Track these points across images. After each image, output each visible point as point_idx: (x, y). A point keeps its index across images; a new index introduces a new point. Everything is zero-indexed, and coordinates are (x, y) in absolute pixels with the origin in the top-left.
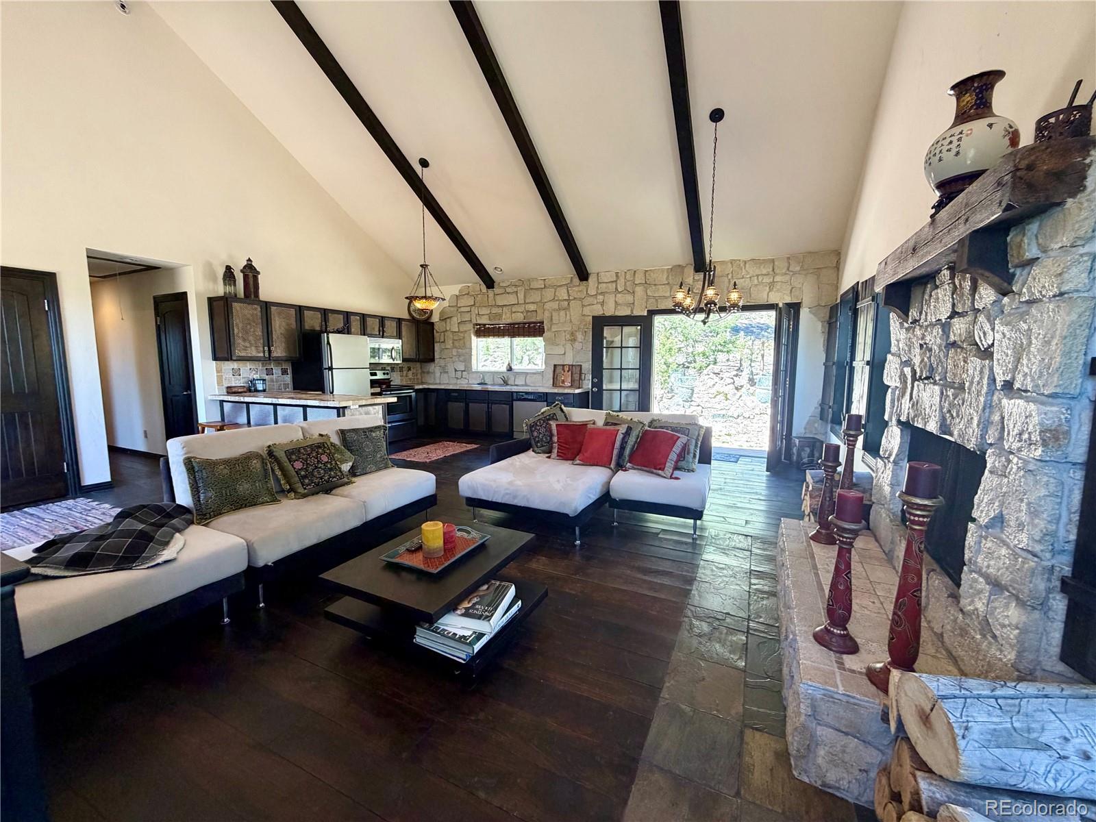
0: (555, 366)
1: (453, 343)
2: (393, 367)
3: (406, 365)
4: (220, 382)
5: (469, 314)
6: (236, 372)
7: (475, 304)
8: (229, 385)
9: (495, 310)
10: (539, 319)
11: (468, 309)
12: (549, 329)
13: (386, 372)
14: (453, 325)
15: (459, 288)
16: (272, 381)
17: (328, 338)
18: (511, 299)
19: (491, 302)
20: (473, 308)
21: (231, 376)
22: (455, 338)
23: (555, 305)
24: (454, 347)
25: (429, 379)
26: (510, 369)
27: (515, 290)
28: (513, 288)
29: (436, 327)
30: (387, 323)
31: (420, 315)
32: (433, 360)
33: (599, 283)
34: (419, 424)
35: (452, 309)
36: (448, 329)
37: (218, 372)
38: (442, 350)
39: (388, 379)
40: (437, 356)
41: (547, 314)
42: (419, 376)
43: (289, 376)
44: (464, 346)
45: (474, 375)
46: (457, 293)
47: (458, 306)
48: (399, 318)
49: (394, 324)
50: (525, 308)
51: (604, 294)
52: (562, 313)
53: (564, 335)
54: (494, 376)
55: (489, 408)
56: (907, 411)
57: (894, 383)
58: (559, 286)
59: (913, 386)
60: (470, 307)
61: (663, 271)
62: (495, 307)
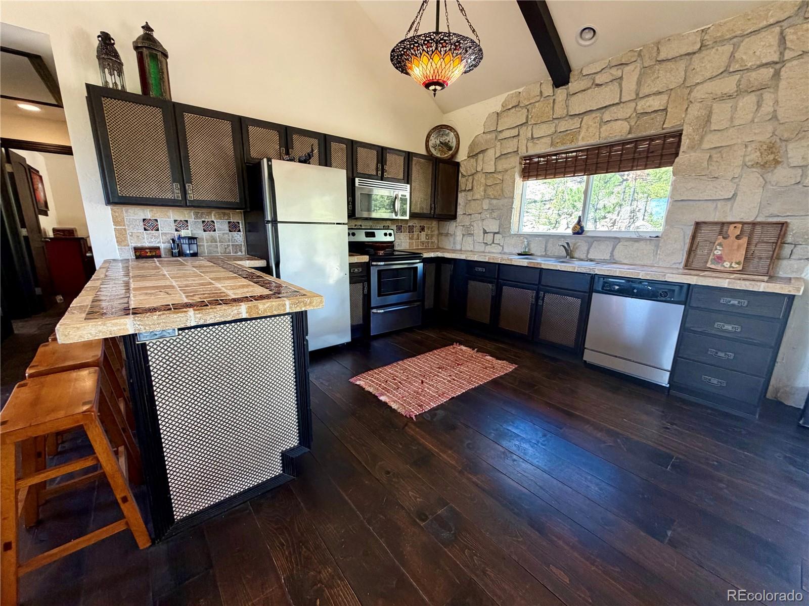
0: (698, 225)
1: (485, 191)
2: (400, 226)
3: (416, 223)
4: (121, 239)
5: (515, 140)
6: (150, 225)
7: (527, 122)
8: (139, 245)
9: (563, 126)
10: (670, 125)
11: (514, 132)
12: (696, 146)
13: (388, 232)
14: (488, 163)
15: (503, 100)
16: (213, 240)
17: (270, 168)
18: (607, 96)
19: (560, 111)
20: (523, 130)
21: (143, 230)
22: (489, 182)
23: (727, 85)
24: (486, 196)
25: (447, 243)
26: (579, 230)
27: (619, 73)
28: (614, 70)
29: (462, 170)
30: (390, 157)
31: (442, 152)
32: (454, 217)
34: (426, 307)
35: (489, 136)
36: (479, 169)
37: (116, 223)
38: (468, 202)
39: (392, 242)
40: (460, 211)
41: (695, 111)
42: (435, 239)
43: (241, 233)
44: (501, 196)
45: (513, 241)
46: (499, 109)
47: (499, 129)
48: (409, 152)
49: (400, 160)
50: (635, 109)
52: (746, 101)
53: (742, 153)
54: (547, 242)
55: (538, 297)
58: (752, 33)
60: (519, 127)
62: (567, 118)
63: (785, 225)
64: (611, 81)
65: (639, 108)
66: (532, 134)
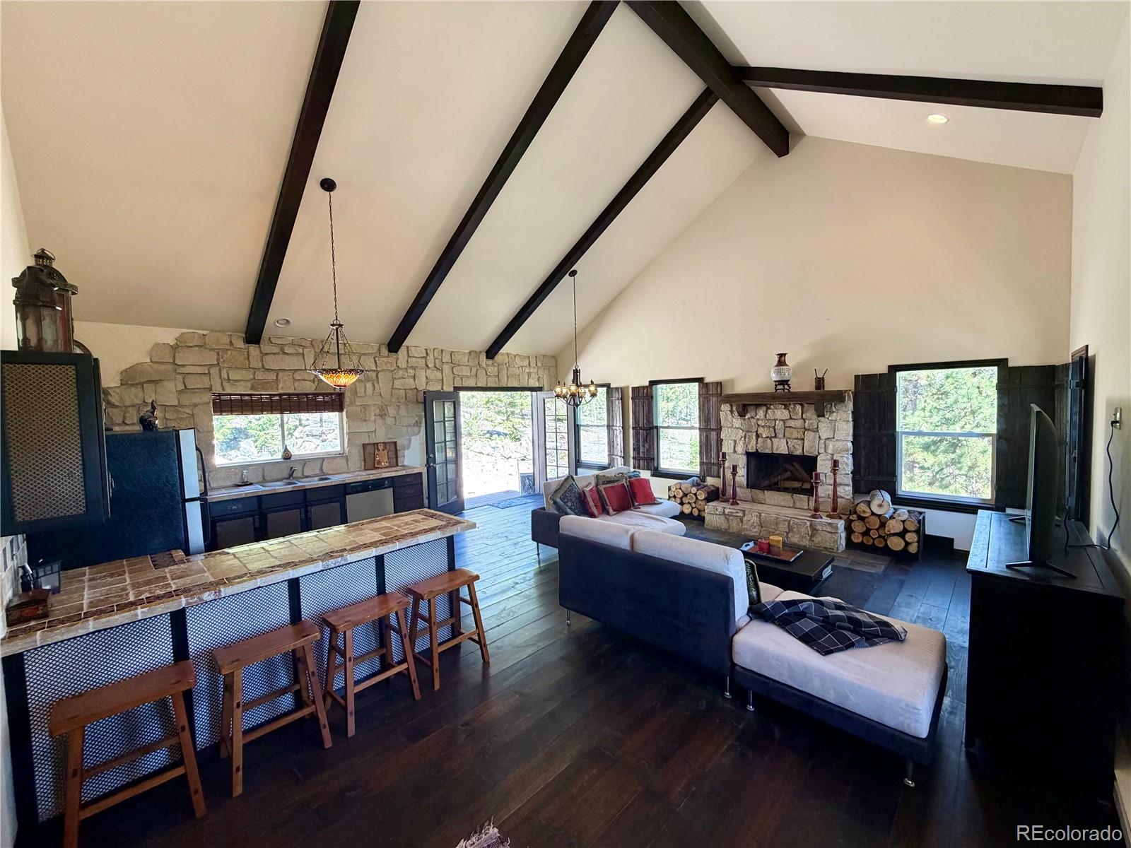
5: (205, 377)
7: (218, 364)
9: (260, 376)
11: (202, 370)
12: (352, 403)
14: (165, 395)
15: (177, 335)
18: (293, 363)
19: (255, 363)
20: (214, 370)
22: (170, 416)
27: (300, 351)
28: (297, 347)
33: (409, 356)
35: (163, 367)
45: (222, 474)
46: (172, 342)
47: (178, 363)
51: (414, 368)
52: (369, 385)
53: (373, 409)
54: (264, 469)
55: (306, 512)
56: (755, 448)
57: (734, 438)
58: (364, 354)
59: (757, 440)
60: (209, 366)
61: (465, 354)
62: (262, 370)
63: (395, 443)
64: (295, 354)
66: (228, 376)
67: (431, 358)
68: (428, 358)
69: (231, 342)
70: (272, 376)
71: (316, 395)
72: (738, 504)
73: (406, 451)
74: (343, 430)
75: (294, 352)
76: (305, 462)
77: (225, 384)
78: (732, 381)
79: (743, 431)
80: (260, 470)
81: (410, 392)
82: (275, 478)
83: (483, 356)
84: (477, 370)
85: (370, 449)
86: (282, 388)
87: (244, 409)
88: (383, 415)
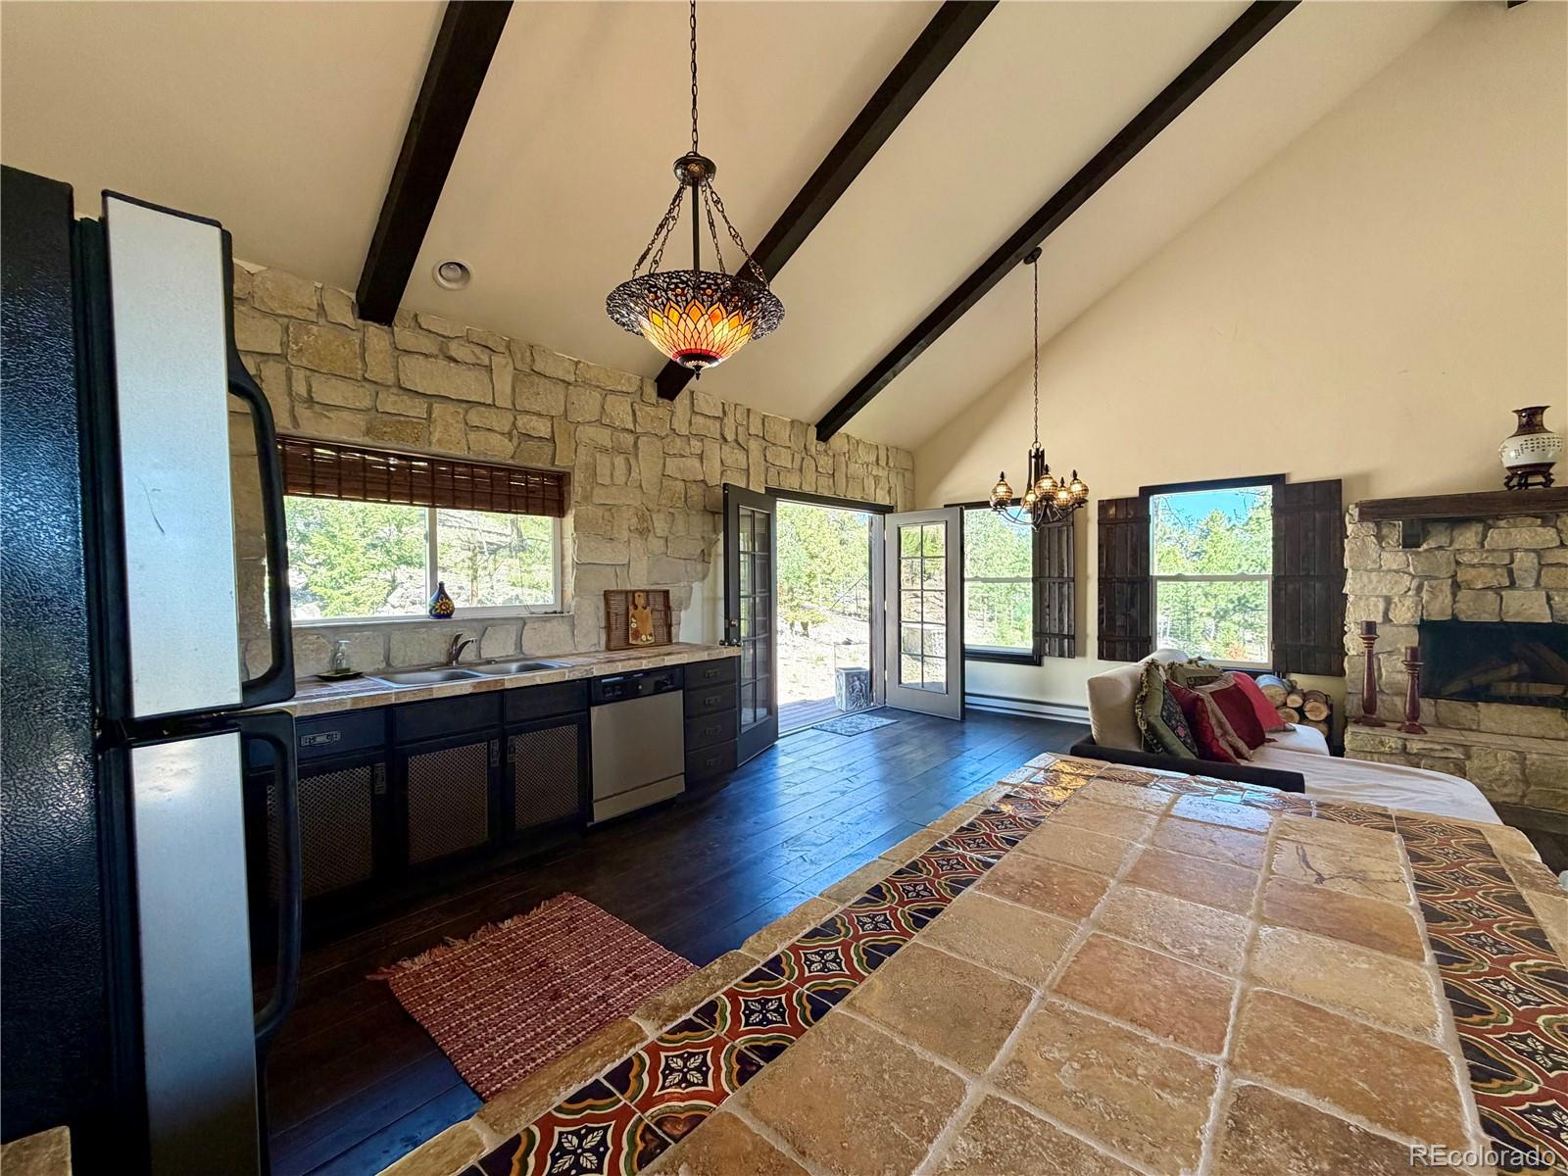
0: (606, 594)
7: (287, 354)
10: (561, 463)
12: (586, 499)
18: (470, 385)
19: (379, 370)
23: (604, 437)
27: (485, 359)
28: (478, 350)
33: (693, 412)
50: (514, 424)
51: (701, 438)
52: (619, 461)
53: (626, 515)
54: (388, 640)
55: (504, 750)
56: (1450, 611)
57: (1385, 592)
58: (613, 392)
59: (1454, 595)
60: (259, 359)
61: (784, 423)
62: (395, 390)
63: (666, 593)
64: (473, 365)
65: (519, 423)
66: (309, 391)
67: (729, 421)
68: (726, 420)
69: (321, 306)
70: (416, 409)
71: (510, 471)
72: (1426, 733)
73: (683, 613)
74: (563, 559)
75: (470, 359)
76: (486, 624)
77: (303, 412)
78: (1365, 478)
79: (1414, 577)
80: (381, 641)
81: (694, 487)
82: (415, 663)
83: (813, 432)
84: (803, 459)
85: (618, 604)
86: (439, 441)
87: (344, 485)
88: (644, 532)
